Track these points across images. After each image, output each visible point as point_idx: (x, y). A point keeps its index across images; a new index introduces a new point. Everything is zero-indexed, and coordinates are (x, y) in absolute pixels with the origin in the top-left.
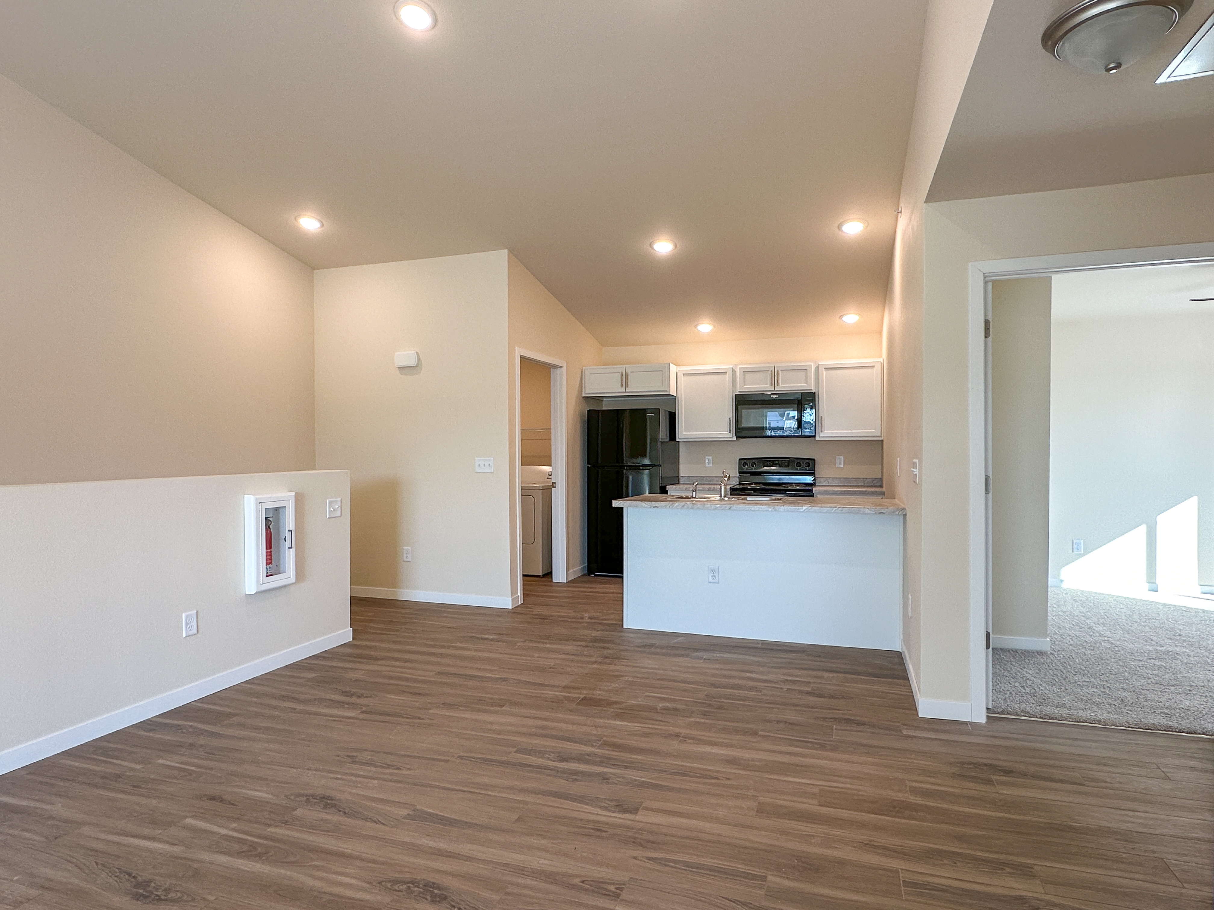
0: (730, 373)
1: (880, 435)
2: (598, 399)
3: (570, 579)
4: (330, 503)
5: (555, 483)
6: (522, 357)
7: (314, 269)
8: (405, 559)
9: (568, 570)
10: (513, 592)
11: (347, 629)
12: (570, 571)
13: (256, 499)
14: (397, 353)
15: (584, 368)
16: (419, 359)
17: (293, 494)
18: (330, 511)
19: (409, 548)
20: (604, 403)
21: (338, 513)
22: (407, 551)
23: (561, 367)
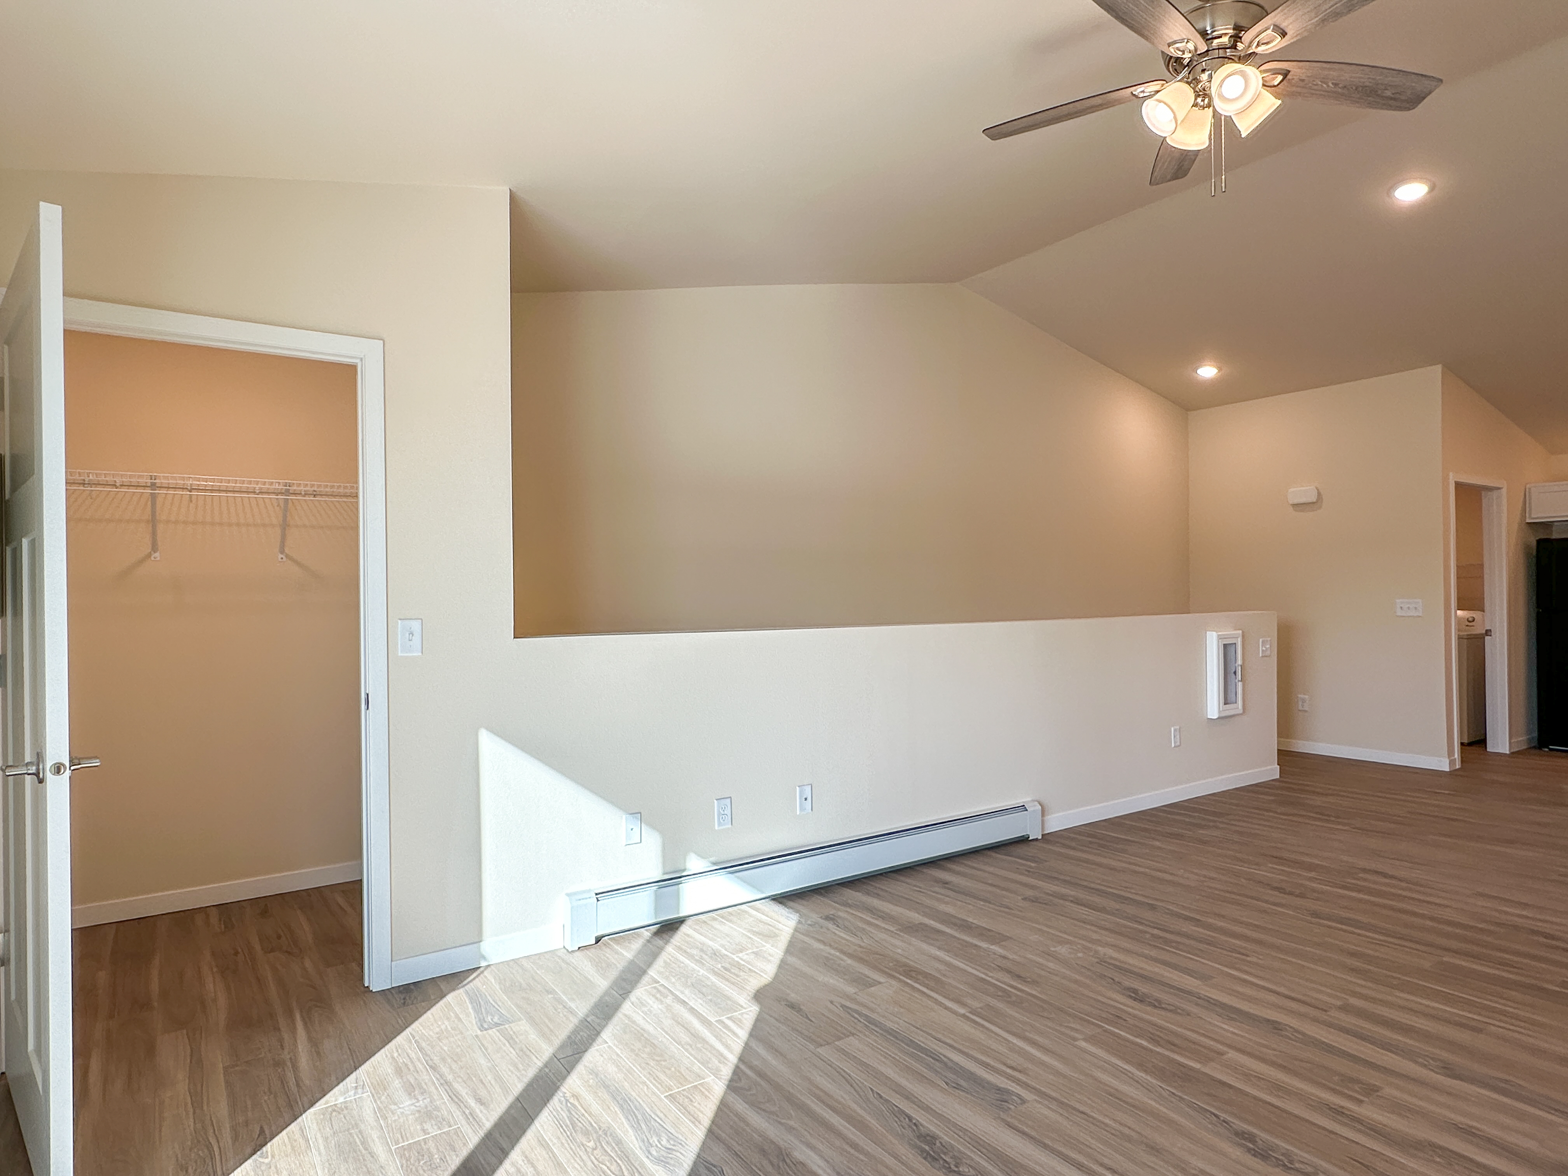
2: (1547, 526)
3: (1512, 751)
4: (1263, 642)
5: (1490, 630)
6: (1458, 485)
7: (1188, 410)
8: (1300, 708)
9: (1510, 738)
10: (1450, 753)
11: (1273, 767)
12: (1513, 741)
13: (1218, 635)
14: (1292, 490)
15: (1528, 486)
16: (1319, 494)
17: (1240, 632)
18: (1263, 650)
19: (1307, 697)
20: (1554, 529)
21: (1268, 653)
22: (1304, 701)
23: (1499, 488)
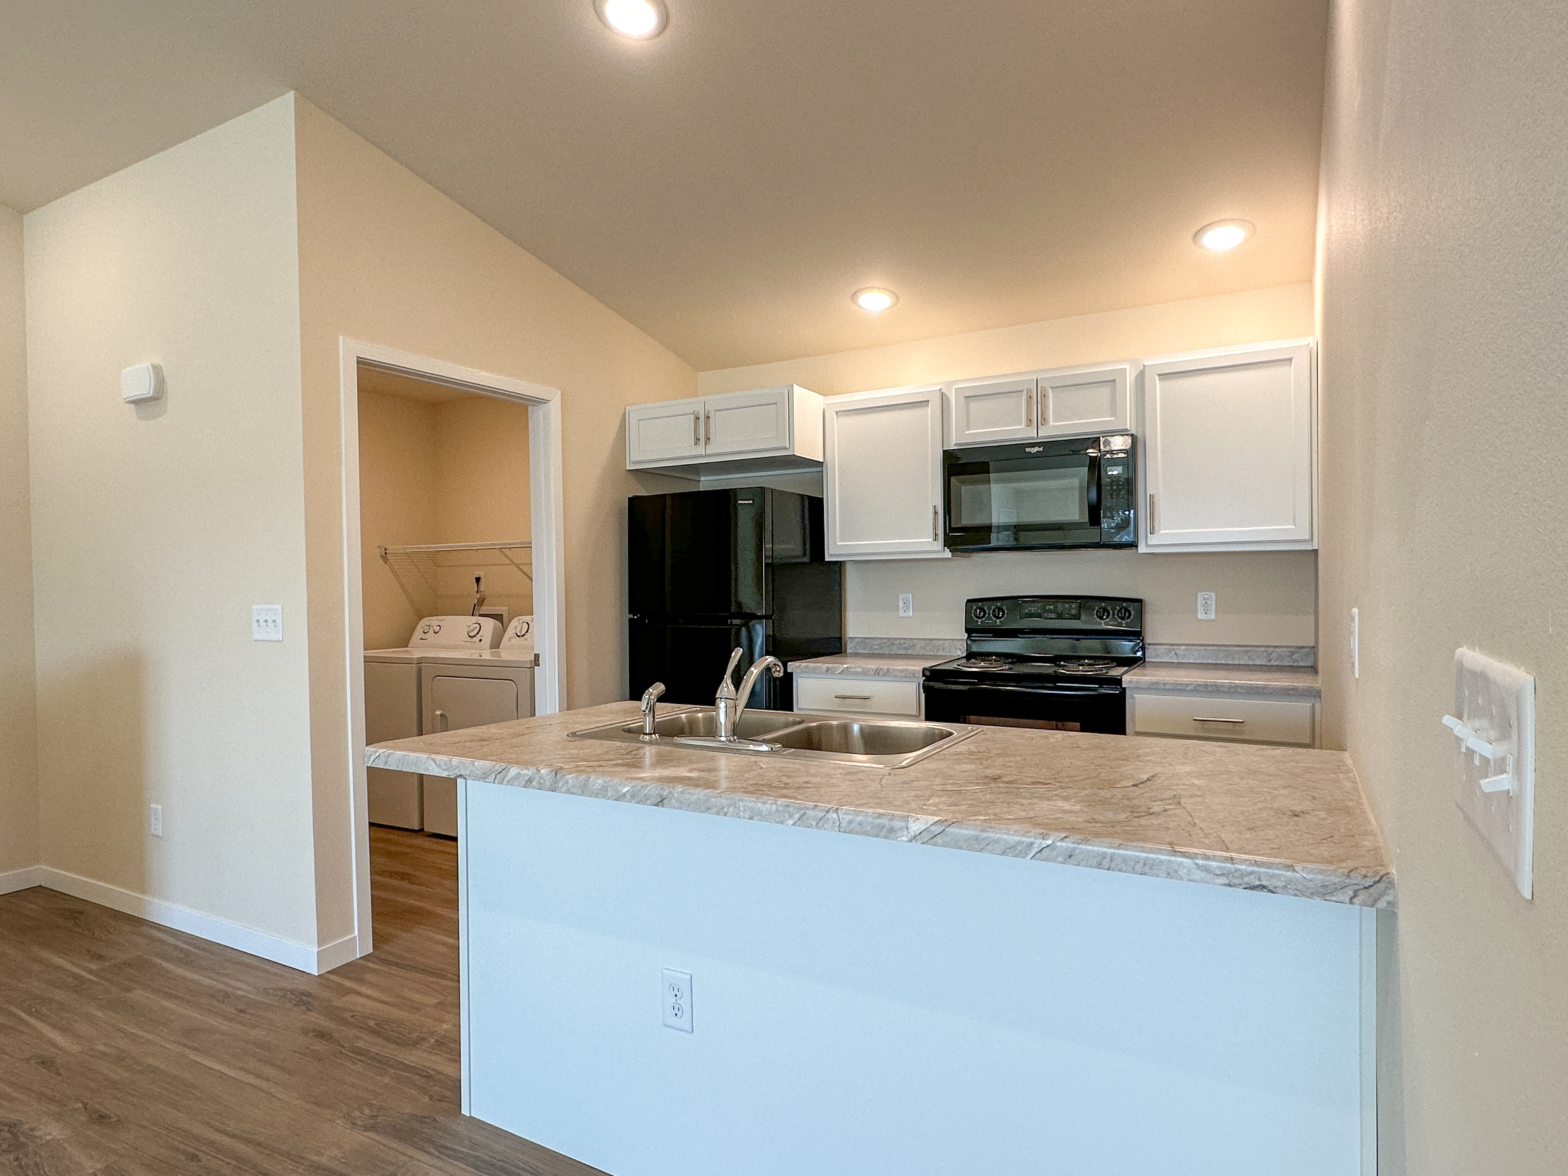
0: (935, 403)
1: (1307, 537)
5: (540, 655)
6: (362, 363)
8: (153, 831)
10: (328, 932)
15: (627, 408)
19: (160, 807)
